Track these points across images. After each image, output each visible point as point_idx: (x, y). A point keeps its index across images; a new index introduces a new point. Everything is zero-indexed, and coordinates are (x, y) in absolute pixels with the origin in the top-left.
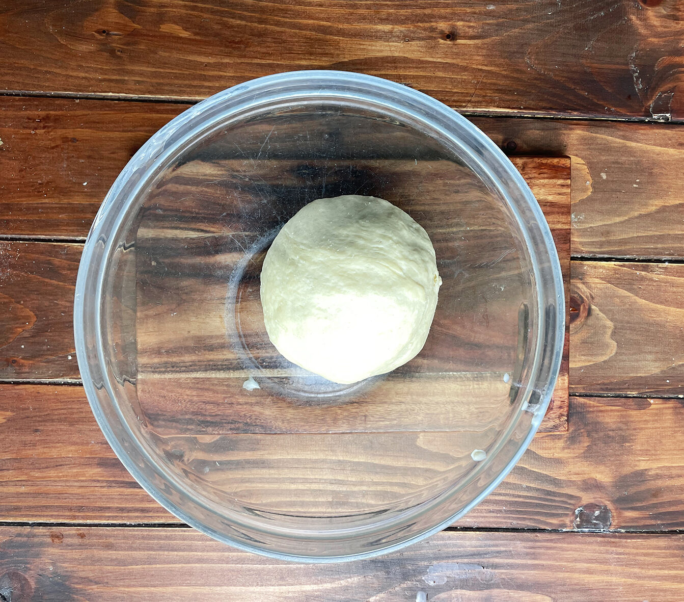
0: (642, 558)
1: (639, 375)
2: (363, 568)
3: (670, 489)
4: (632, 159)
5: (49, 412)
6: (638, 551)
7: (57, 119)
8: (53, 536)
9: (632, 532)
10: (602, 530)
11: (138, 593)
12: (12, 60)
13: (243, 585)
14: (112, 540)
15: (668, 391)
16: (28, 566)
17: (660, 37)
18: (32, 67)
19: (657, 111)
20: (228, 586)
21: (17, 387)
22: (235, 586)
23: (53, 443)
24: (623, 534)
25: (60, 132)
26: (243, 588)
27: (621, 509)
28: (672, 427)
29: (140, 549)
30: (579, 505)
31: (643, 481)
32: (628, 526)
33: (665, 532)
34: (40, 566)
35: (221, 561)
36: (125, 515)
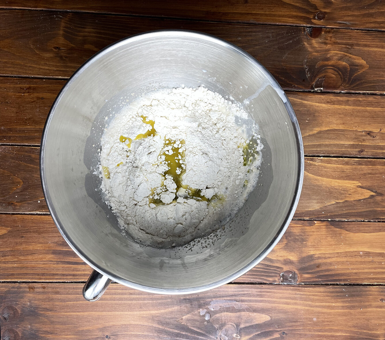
0: (312, 297)
1: (310, 210)
2: (180, 302)
3: (325, 264)
4: (305, 109)
5: (29, 228)
6: (311, 293)
7: (34, 89)
8: (29, 288)
9: (308, 284)
10: (293, 283)
11: (71, 315)
12: (13, 61)
13: (122, 311)
14: (58, 290)
15: (323, 217)
16: (18, 302)
17: (318, 53)
18: (23, 64)
19: (316, 87)
20: (114, 311)
21: (13, 216)
22: (118, 311)
23: (30, 243)
24: (303, 286)
25: (36, 95)
26: (122, 312)
27: (302, 273)
28: (326, 235)
29: (72, 294)
30: (282, 271)
31: (312, 260)
32: (306, 282)
33: (323, 285)
34: (23, 302)
35: (111, 299)
36: (65, 277)
